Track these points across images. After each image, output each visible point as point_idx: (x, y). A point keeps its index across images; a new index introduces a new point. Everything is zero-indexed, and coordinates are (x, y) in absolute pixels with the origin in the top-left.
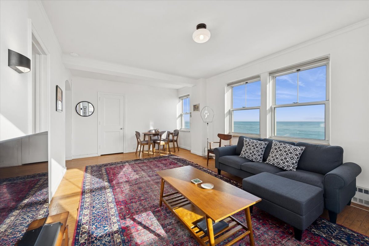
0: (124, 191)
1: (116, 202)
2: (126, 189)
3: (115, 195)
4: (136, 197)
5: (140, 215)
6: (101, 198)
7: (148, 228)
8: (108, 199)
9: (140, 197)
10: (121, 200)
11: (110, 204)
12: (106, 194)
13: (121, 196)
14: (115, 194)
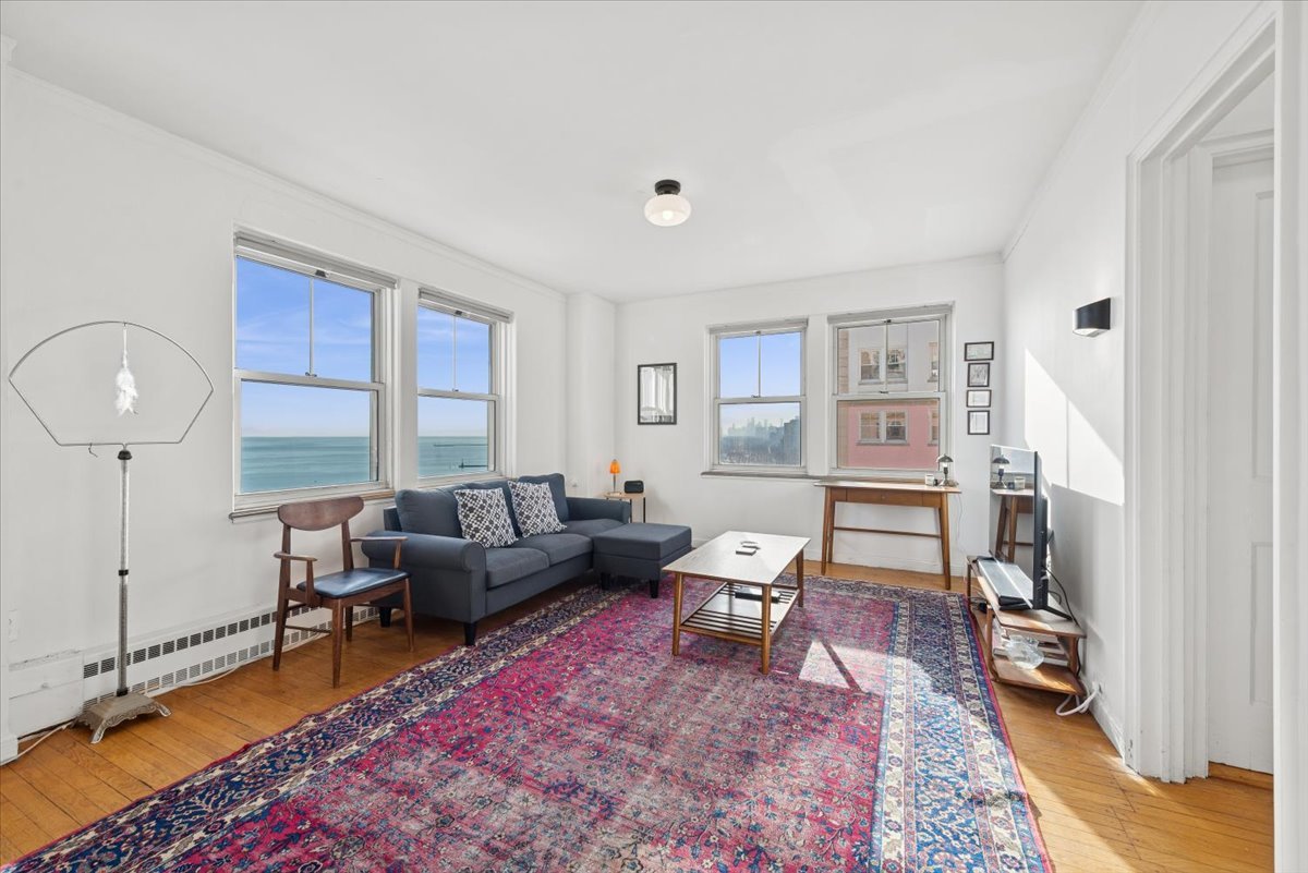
0: (822, 784)
1: (876, 750)
2: (804, 793)
3: (869, 788)
4: (799, 728)
5: (829, 683)
6: (936, 812)
7: (834, 660)
8: (906, 784)
9: (786, 723)
10: (855, 749)
11: (900, 757)
12: (908, 824)
13: (848, 765)
14: (866, 795)
